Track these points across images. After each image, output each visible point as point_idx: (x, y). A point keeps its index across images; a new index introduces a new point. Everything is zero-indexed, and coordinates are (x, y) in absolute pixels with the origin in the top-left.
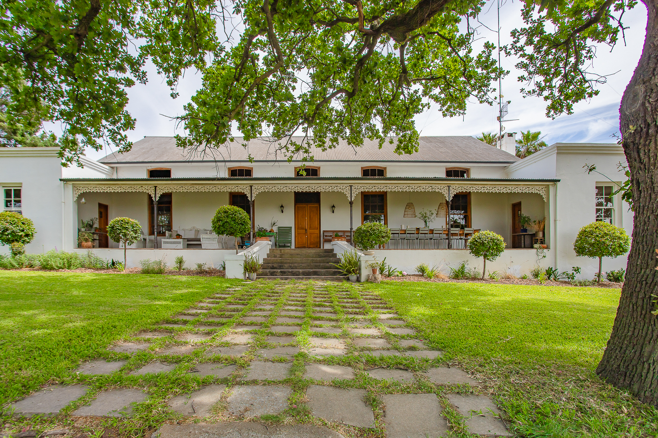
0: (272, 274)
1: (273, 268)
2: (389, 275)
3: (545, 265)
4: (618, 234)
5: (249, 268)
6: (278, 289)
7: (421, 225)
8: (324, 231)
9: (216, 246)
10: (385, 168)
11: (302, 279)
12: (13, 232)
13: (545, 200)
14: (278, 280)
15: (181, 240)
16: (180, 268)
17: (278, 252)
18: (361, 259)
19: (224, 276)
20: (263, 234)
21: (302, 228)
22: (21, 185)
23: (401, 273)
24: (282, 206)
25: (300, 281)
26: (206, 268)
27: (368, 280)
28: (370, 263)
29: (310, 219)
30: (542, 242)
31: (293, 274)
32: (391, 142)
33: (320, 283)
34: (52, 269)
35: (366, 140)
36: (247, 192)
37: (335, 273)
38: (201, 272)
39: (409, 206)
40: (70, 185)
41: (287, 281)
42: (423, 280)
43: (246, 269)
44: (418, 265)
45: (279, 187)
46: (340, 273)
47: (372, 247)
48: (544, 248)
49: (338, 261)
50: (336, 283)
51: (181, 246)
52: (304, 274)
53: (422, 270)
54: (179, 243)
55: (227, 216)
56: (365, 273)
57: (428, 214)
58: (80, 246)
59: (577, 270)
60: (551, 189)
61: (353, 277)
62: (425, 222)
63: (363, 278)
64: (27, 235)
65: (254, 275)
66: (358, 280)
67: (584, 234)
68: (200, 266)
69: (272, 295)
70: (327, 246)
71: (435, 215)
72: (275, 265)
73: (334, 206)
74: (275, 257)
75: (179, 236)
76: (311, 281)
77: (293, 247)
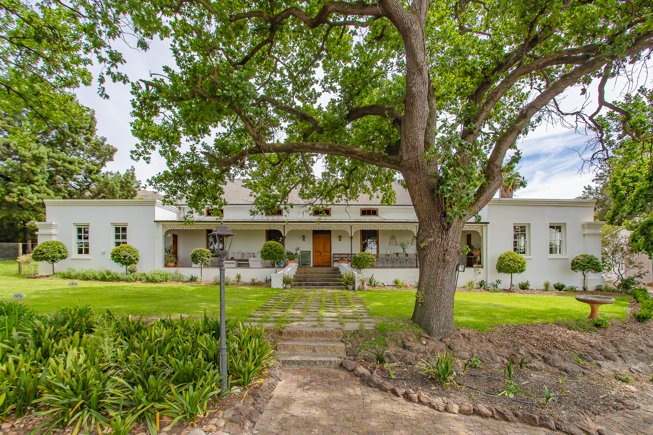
0: (300, 285)
1: (300, 281)
2: (375, 286)
3: (479, 278)
4: (519, 260)
5: (286, 281)
6: (306, 294)
7: (400, 250)
8: (334, 254)
9: (260, 266)
10: (378, 209)
11: (319, 288)
12: (130, 257)
13: (481, 235)
14: (304, 289)
15: (234, 261)
16: (238, 281)
17: (302, 270)
18: (356, 276)
19: (270, 286)
20: (291, 257)
21: (318, 252)
22: (127, 224)
23: (383, 284)
24: (304, 236)
25: (318, 289)
26: (256, 281)
27: (359, 289)
28: (360, 278)
29: (324, 245)
30: (480, 263)
31: (313, 285)
32: (378, 197)
33: (330, 291)
34: (156, 282)
35: (361, 195)
36: (281, 230)
37: (339, 285)
38: (254, 284)
39: (393, 237)
40: (161, 225)
41: (309, 290)
42: (395, 289)
43: (284, 282)
44: (394, 279)
45: (303, 227)
46: (342, 284)
47: (364, 268)
48: (479, 267)
49: (341, 277)
50: (339, 291)
51: (234, 265)
52: (320, 285)
53: (396, 282)
54: (233, 263)
55: (271, 249)
56: (357, 284)
57: (406, 243)
58: (166, 266)
59: (499, 282)
60: (484, 228)
61: (351, 287)
62: (403, 249)
63: (356, 288)
64: (137, 259)
65: (289, 286)
66: (354, 289)
67: (501, 259)
68: (253, 280)
69: (303, 297)
70: (336, 265)
71: (410, 244)
72: (302, 279)
73: (340, 237)
74: (301, 274)
75: (232, 259)
76: (325, 290)
77: (312, 265)
